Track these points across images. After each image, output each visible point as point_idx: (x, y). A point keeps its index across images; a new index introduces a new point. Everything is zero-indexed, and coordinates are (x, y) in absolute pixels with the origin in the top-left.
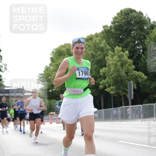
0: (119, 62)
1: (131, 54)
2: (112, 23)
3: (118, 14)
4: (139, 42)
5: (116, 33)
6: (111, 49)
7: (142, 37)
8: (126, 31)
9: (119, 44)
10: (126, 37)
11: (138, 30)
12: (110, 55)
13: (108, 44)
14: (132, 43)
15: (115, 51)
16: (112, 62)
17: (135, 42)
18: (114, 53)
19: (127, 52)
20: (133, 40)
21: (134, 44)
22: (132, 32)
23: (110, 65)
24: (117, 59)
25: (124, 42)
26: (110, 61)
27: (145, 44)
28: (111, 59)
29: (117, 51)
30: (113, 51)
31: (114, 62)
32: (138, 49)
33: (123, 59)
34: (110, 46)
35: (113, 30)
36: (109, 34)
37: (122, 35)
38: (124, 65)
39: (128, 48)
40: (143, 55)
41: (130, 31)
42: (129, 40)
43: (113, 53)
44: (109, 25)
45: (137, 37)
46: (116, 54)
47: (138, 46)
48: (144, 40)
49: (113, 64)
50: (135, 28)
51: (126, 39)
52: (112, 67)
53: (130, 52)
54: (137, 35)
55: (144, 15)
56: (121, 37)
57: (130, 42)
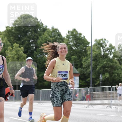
0: (16, 55)
1: (26, 50)
2: (13, 25)
3: (18, 18)
4: (33, 41)
5: (15, 33)
6: (10, 45)
7: (36, 37)
8: (23, 32)
9: (17, 42)
10: (23, 36)
11: (33, 32)
12: (9, 50)
13: (9, 41)
14: (28, 41)
15: (13, 47)
16: (10, 55)
17: (29, 41)
18: (13, 48)
19: (22, 48)
20: (28, 39)
21: (29, 43)
22: (28, 33)
23: (9, 58)
24: (15, 53)
25: (21, 40)
26: (9, 54)
27: (37, 43)
28: (10, 53)
29: (15, 47)
30: (12, 46)
31: (12, 56)
32: (32, 46)
33: (19, 53)
34: (10, 42)
35: (13, 30)
36: (10, 33)
37: (20, 35)
38: (19, 58)
39: (24, 45)
40: (35, 51)
41: (27, 32)
42: (25, 39)
43: (11, 48)
44: (10, 27)
45: (32, 37)
46: (14, 49)
47: (32, 44)
48: (37, 40)
49: (11, 57)
50: (30, 30)
51: (23, 38)
52: (10, 59)
53: (25, 48)
54: (32, 35)
55: (39, 21)
56: (19, 36)
57: (25, 41)
